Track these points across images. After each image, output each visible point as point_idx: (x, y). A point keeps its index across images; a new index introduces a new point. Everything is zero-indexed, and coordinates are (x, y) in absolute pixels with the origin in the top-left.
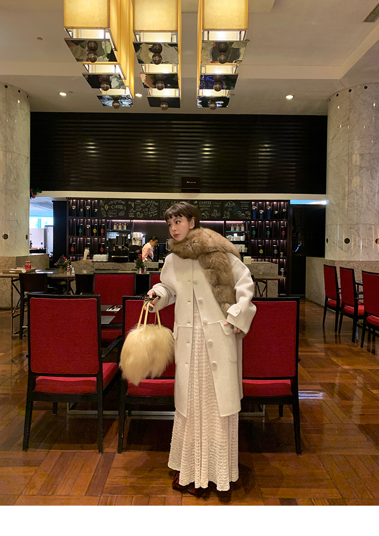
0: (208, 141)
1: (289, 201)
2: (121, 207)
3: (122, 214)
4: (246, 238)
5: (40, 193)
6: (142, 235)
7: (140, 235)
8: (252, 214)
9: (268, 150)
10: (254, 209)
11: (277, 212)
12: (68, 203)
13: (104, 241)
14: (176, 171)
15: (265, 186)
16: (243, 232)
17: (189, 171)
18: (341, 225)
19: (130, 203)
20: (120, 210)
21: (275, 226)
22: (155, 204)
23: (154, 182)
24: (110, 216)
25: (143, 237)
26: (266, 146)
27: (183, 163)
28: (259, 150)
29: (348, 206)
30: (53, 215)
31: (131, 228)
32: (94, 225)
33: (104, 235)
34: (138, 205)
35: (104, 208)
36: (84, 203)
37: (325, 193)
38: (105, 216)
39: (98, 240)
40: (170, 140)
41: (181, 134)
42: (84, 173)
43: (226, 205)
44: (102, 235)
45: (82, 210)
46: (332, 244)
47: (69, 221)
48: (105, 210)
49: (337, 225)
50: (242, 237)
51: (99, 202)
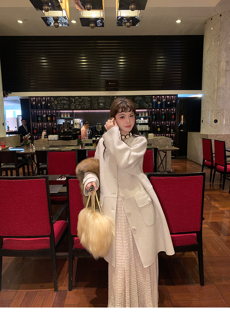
0: (122, 54)
1: (177, 95)
2: (65, 102)
3: (66, 107)
4: (149, 121)
5: (10, 94)
6: (81, 121)
7: (79, 121)
8: (153, 105)
9: (163, 60)
10: (154, 101)
11: (169, 103)
12: (30, 100)
13: (55, 125)
14: (101, 76)
15: (161, 85)
16: (147, 117)
17: (110, 76)
18: (212, 111)
19: (71, 99)
20: (64, 104)
21: (168, 112)
22: (88, 99)
23: (87, 84)
24: (58, 108)
25: (82, 122)
26: (162, 57)
27: (106, 70)
28: (157, 60)
29: (217, 97)
30: (21, 108)
31: (73, 116)
32: (48, 115)
33: (55, 121)
34: (77, 100)
35: (54, 103)
36: (41, 99)
37: (201, 90)
38: (55, 108)
39: (52, 125)
40: (97, 55)
41: (104, 50)
42: (40, 79)
43: (136, 99)
44: (54, 121)
45: (39, 105)
46: (206, 123)
47: (32, 112)
48: (55, 104)
49: (209, 111)
50: (146, 120)
51: (50, 98)
